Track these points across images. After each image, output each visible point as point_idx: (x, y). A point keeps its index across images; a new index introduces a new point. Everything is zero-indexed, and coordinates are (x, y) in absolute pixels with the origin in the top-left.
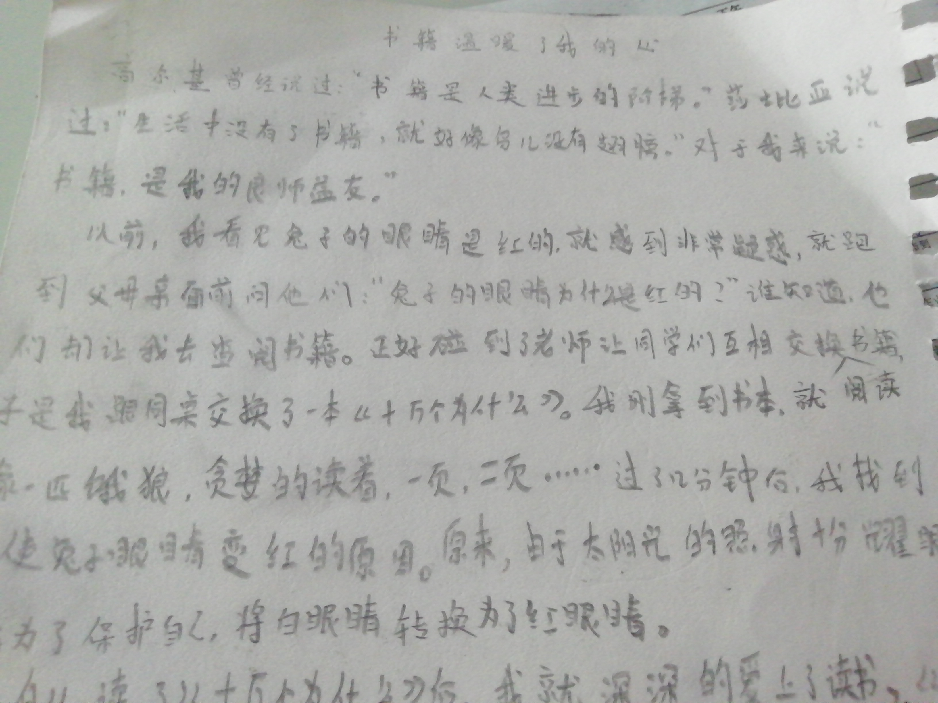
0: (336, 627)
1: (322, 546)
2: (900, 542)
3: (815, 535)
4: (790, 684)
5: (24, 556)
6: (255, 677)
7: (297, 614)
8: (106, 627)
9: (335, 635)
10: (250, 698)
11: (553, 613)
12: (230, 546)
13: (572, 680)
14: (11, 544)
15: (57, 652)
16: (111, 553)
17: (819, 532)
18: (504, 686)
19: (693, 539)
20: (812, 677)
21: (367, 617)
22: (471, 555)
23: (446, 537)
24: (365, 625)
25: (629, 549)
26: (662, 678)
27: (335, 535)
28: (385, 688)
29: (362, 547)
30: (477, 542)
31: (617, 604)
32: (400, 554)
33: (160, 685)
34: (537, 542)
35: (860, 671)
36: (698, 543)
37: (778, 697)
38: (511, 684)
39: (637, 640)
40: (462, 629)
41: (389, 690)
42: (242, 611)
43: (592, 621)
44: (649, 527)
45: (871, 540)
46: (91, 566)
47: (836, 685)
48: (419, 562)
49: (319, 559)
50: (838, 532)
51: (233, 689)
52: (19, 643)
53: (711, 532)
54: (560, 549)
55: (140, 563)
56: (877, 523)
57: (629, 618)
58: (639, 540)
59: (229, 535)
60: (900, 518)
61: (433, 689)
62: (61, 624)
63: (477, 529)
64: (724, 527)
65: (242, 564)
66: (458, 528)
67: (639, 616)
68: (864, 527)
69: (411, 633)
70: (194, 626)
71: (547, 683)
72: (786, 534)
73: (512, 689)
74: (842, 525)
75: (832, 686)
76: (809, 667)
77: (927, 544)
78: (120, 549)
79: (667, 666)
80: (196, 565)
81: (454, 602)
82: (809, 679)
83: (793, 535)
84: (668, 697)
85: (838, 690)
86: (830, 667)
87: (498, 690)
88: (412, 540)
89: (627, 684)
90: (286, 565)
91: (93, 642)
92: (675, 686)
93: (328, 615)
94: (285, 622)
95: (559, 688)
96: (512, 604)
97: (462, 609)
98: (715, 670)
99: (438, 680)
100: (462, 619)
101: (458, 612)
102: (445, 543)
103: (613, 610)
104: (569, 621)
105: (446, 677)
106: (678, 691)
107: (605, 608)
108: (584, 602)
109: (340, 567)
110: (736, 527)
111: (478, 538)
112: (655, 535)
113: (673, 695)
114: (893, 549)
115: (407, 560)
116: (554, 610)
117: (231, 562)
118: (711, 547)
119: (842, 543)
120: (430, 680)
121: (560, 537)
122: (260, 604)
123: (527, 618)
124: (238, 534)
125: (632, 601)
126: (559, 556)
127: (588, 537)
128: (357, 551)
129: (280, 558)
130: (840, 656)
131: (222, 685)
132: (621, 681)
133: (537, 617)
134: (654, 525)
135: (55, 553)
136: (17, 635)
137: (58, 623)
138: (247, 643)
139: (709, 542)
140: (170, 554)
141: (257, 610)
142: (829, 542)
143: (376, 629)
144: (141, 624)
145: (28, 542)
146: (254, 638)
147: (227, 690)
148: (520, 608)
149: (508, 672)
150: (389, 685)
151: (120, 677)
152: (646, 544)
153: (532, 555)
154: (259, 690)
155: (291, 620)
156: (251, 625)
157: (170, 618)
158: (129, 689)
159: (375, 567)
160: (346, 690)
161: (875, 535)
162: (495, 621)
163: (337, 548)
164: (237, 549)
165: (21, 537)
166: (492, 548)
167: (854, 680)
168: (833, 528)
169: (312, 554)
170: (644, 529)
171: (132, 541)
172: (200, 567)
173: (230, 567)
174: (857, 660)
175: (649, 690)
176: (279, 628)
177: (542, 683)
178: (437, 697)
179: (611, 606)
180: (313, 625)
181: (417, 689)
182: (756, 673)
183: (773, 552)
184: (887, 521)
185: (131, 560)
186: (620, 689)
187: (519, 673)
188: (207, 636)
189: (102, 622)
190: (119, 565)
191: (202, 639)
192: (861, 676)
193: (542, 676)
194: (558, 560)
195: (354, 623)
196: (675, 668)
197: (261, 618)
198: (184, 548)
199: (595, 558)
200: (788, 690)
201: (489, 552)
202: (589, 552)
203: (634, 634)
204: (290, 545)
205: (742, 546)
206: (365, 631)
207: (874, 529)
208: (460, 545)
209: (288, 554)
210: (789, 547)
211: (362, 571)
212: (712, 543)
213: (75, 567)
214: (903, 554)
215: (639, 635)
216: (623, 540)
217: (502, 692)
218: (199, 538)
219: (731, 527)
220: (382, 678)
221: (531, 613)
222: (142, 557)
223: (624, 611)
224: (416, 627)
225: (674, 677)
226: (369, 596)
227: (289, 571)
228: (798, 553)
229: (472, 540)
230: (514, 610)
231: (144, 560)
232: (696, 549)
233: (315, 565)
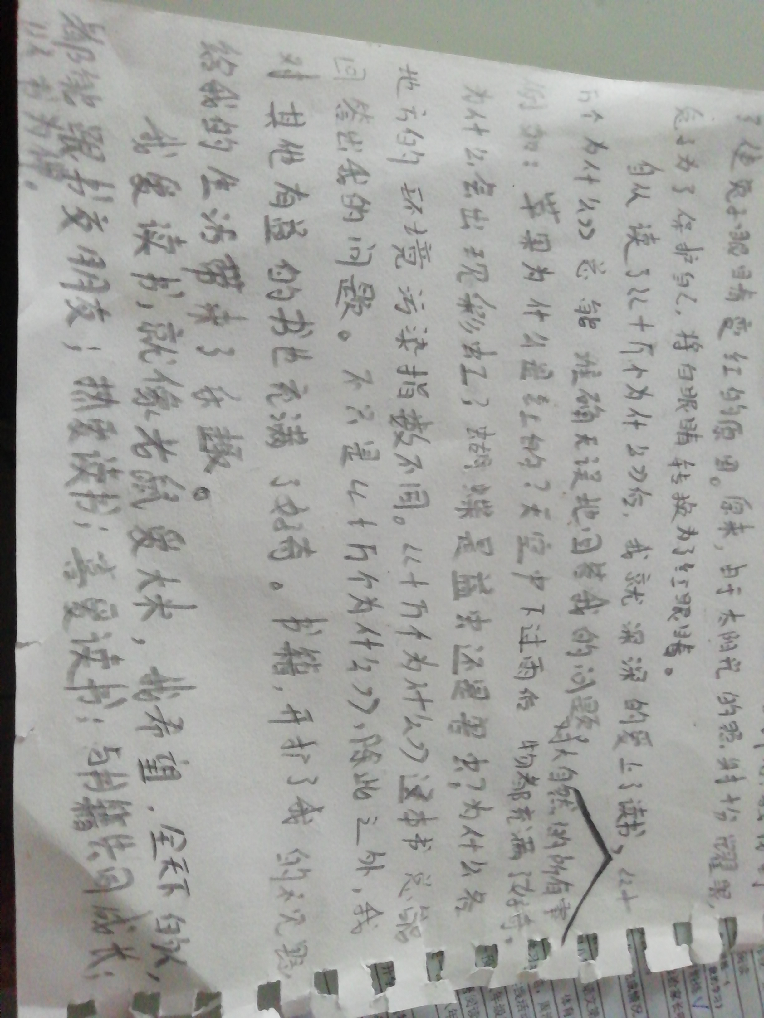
0: (682, 410)
1: (738, 397)
2: (719, 865)
3: (729, 796)
4: (630, 770)
5: (742, 156)
6: (650, 346)
7: (692, 379)
8: (689, 226)
9: (677, 409)
10: (637, 343)
11: (684, 585)
12: (740, 323)
13: (640, 598)
14: (751, 146)
15: (675, 189)
16: (739, 227)
17: (731, 800)
18: (638, 546)
19: (730, 698)
20: (634, 787)
21: (688, 435)
22: (727, 518)
23: (740, 498)
24: (683, 434)
25: (725, 646)
26: (638, 669)
27: (744, 407)
28: (640, 451)
29: (735, 430)
30: (735, 524)
31: (688, 636)
32: (730, 461)
33: (647, 272)
34: (733, 572)
35: (635, 825)
36: (727, 702)
37: (622, 760)
38: (639, 551)
39: (664, 651)
40: (677, 512)
41: (639, 454)
42: (695, 334)
43: (679, 615)
44: (739, 663)
45: (721, 841)
46: (731, 211)
47: (628, 806)
48: (723, 476)
49: (729, 394)
50: (730, 815)
51: (643, 330)
52: (682, 159)
53: (734, 713)
54: (727, 591)
55: (731, 251)
56: (734, 847)
57: (679, 645)
58: (730, 654)
59: (747, 321)
60: (736, 866)
61: (638, 489)
62: (692, 190)
63: (744, 524)
64: (738, 724)
65: (728, 333)
66: (746, 508)
67: (680, 652)
68: (731, 836)
69: (675, 471)
70: (686, 296)
71: (639, 579)
72: (731, 773)
73: (636, 551)
74: (734, 818)
75: (627, 802)
76: (640, 786)
77: (718, 887)
78: (742, 233)
79: (646, 673)
80: (728, 296)
81: (695, 505)
82: (632, 785)
83: (730, 778)
84: (626, 673)
85: (624, 807)
86: (639, 802)
87: (636, 540)
88: (739, 470)
89: (635, 642)
90: (725, 369)
91: (679, 216)
92: (632, 679)
93: (690, 404)
94: (687, 369)
95: (635, 588)
96: (692, 552)
97: (690, 512)
98: (641, 711)
99: (644, 493)
100: (683, 511)
101: (688, 509)
102: (735, 498)
103: (685, 633)
104: (679, 597)
105: (646, 498)
106: (629, 681)
107: (686, 627)
108: (692, 609)
109: (723, 412)
110: (737, 733)
111: (738, 525)
112: (734, 668)
113: (627, 677)
114: (716, 859)
115: (726, 466)
116: (687, 586)
117: (729, 324)
118: (723, 712)
119: (721, 817)
120: (645, 487)
121: (736, 591)
122: (700, 349)
123: (682, 564)
124: (748, 328)
125: (690, 647)
126: (724, 590)
127: (735, 613)
128: (733, 426)
129: (731, 364)
130: (646, 810)
131: (646, 321)
132: (637, 636)
133: (683, 571)
134: (741, 667)
135: (741, 181)
136: (688, 156)
137: (693, 187)
138: (674, 339)
139: (727, 711)
140: (736, 274)
141: (695, 347)
142: (723, 807)
143: (679, 443)
144: (690, 253)
145: (751, 159)
146: (677, 345)
147: (642, 325)
148: (688, 559)
149: (647, 549)
150: (642, 454)
151: (654, 239)
152: (728, 660)
153: (725, 568)
154: (642, 350)
155: (688, 374)
156: (686, 342)
157: (692, 276)
158: (646, 247)
159: (722, 441)
160: (640, 420)
161: (725, 845)
162: (681, 538)
163: (735, 409)
164: (738, 328)
165: (755, 153)
166: (731, 536)
167: (630, 820)
168: (733, 811)
169: (733, 389)
170: (739, 658)
171: (747, 242)
172: (727, 299)
173: (726, 323)
174: (642, 824)
175: (631, 659)
176: (683, 365)
177: (639, 575)
178: (632, 492)
179: (687, 631)
180: (684, 392)
181: (638, 476)
182: (638, 743)
183: (719, 761)
184: (735, 855)
185: (734, 243)
186: (633, 636)
187: (646, 557)
188: (679, 308)
189: (693, 222)
190: (731, 233)
191: (677, 303)
192: (632, 825)
193: (643, 575)
194: (720, 589)
195: (684, 425)
196: (644, 680)
197: (690, 350)
198: (740, 285)
199: (720, 618)
200: (626, 768)
201: (727, 534)
202: (725, 614)
203: (668, 649)
204: (739, 371)
205: (724, 737)
206: (678, 433)
207: (730, 844)
208: (734, 510)
209: (732, 370)
210: (722, 774)
211: (719, 430)
212: (726, 714)
213: (731, 198)
214: (712, 866)
215: (668, 653)
216: (731, 642)
217: (634, 544)
218: (747, 297)
219: (737, 729)
220: (647, 448)
221: (686, 567)
222: (736, 251)
223: (684, 641)
224: (680, 475)
225: (638, 679)
226: (701, 436)
227: (721, 370)
228: (718, 782)
229: (737, 520)
230: (688, 553)
231: (733, 254)
232: (723, 700)
233: (725, 391)
